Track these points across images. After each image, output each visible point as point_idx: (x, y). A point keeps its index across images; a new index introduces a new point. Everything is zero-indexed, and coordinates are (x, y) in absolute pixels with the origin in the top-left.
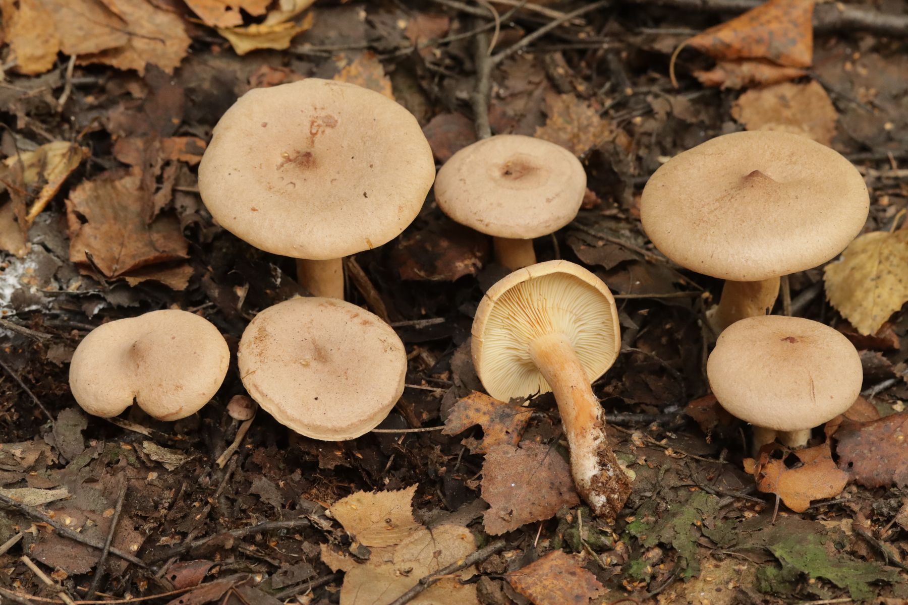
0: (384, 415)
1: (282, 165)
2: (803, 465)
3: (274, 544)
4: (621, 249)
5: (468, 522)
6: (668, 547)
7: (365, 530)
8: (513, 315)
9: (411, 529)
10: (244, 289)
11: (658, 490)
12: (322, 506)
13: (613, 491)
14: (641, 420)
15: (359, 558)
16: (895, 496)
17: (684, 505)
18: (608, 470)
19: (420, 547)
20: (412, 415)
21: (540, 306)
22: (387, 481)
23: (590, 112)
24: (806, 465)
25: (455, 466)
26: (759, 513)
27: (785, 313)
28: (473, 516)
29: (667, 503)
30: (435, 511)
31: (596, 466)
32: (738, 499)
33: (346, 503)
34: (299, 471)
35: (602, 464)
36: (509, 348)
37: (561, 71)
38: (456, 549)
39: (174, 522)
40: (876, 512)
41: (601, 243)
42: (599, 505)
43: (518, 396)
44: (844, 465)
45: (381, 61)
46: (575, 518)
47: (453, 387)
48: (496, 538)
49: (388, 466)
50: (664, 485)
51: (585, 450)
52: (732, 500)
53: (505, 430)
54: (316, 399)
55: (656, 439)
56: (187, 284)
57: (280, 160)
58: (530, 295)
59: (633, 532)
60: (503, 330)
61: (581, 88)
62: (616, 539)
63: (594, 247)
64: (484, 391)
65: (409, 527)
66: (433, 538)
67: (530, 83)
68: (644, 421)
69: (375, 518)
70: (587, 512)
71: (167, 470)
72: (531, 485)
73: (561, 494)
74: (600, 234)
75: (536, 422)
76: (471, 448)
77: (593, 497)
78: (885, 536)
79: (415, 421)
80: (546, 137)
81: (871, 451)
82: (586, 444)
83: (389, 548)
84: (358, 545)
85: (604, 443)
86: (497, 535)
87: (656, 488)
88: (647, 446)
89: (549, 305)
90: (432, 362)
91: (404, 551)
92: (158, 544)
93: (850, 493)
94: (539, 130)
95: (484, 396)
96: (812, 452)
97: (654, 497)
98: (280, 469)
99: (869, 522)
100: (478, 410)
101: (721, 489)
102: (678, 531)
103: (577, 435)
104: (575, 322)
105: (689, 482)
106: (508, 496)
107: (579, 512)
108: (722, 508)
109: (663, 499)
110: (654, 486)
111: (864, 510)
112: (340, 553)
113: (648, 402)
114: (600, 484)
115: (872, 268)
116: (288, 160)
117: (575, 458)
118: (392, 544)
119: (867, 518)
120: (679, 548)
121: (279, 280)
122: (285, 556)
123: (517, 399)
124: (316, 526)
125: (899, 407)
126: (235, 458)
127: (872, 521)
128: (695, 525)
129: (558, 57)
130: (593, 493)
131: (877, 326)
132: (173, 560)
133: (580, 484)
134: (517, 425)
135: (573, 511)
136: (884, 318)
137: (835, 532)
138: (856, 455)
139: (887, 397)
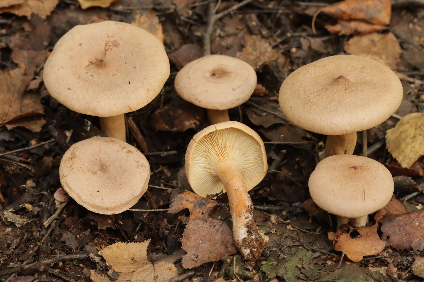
0: (136, 201)
1: (88, 66)
2: (361, 236)
3: (68, 269)
4: (275, 117)
5: (175, 261)
6: (281, 279)
7: (119, 263)
8: (208, 150)
9: (144, 263)
10: (70, 132)
11: (280, 247)
12: (97, 249)
13: (254, 247)
14: (278, 209)
15: (112, 278)
16: (412, 255)
17: (293, 256)
18: (252, 235)
19: (146, 273)
20: (153, 202)
21: (223, 146)
22: (136, 237)
23: (267, 45)
24: (363, 236)
25: (174, 230)
26: (335, 262)
27: (364, 155)
28: (178, 258)
29: (284, 254)
30: (160, 254)
31: (246, 233)
32: (324, 254)
33: (110, 248)
34: (89, 230)
35: (249, 232)
36: (206, 168)
37: (254, 23)
38: (166, 275)
39: (18, 255)
40: (400, 264)
41: (264, 114)
42: (246, 254)
43: (211, 194)
44: (384, 237)
45: (157, 16)
46: (232, 261)
47: (177, 188)
48: (188, 270)
49: (137, 229)
50: (283, 245)
51: (240, 224)
52: (320, 254)
53: (201, 212)
54: (98, 191)
55: (284, 220)
56: (41, 129)
57: (87, 63)
58: (217, 139)
59: (264, 270)
60: (203, 158)
61: (265, 32)
62: (255, 273)
63: (261, 116)
64: (192, 191)
65: (143, 262)
66: (154, 269)
67: (237, 29)
68: (280, 210)
69: (125, 257)
70: (240, 258)
71: (17, 227)
72: (211, 242)
73: (227, 247)
74: (265, 109)
75: (219, 208)
76: (183, 221)
77: (243, 250)
78: (404, 277)
79: (155, 205)
80: (242, 57)
81: (400, 230)
82: (241, 221)
83: (130, 273)
84: (112, 271)
85: (251, 220)
86: (189, 269)
87: (279, 246)
88: (278, 223)
89: (228, 145)
90: (169, 174)
91: (138, 275)
92: (9, 266)
93: (388, 253)
94: (238, 54)
95: (192, 194)
96: (367, 230)
97: (278, 251)
98: (79, 229)
99: (396, 269)
100: (187, 201)
101: (315, 248)
102: (288, 270)
103: (236, 216)
104: (243, 155)
105: (298, 244)
106: (197, 247)
107: (235, 258)
108: (314, 258)
109: (283, 252)
110: (278, 245)
111: (395, 263)
112: (103, 275)
113: (284, 200)
114: (247, 243)
115: (411, 132)
116: (92, 63)
117: (235, 228)
118: (131, 271)
119: (395, 267)
120: (287, 279)
121: (89, 128)
122: (73, 275)
123: (210, 195)
124: (92, 260)
125: (419, 207)
126: (55, 221)
127: (398, 269)
128: (298, 267)
129: (254, 16)
130: (243, 247)
131: (411, 163)
132: (14, 275)
133: (237, 242)
134: (208, 209)
135: (231, 257)
136: (415, 159)
137: (376, 274)
138: (392, 232)
139: (414, 202)
